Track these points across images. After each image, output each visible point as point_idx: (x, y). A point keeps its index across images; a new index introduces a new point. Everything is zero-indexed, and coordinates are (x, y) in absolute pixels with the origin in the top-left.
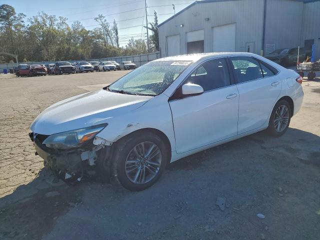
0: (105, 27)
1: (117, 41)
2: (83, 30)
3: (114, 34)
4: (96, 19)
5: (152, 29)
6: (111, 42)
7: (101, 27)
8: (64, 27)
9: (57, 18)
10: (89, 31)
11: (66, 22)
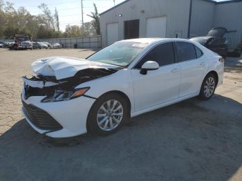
0: (48, 13)
1: (58, 26)
2: (28, 14)
3: (55, 20)
4: (39, 7)
5: (94, 17)
6: (53, 26)
7: (43, 13)
8: (11, 11)
9: (5, 3)
10: (33, 16)
11: (13, 6)
